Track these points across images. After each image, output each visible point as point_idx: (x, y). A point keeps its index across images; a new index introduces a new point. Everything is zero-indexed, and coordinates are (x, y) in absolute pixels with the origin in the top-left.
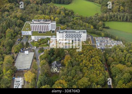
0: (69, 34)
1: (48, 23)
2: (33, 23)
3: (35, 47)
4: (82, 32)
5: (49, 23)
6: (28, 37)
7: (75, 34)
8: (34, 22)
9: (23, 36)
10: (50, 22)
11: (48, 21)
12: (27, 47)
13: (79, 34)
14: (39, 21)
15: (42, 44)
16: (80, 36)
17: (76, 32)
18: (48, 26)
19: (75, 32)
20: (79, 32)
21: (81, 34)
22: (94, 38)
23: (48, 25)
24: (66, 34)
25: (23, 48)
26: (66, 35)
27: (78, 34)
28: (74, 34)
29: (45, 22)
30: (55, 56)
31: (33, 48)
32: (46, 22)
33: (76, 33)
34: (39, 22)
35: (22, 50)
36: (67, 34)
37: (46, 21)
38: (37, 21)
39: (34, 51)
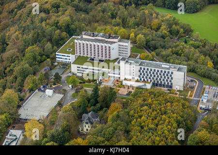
0: (146, 68)
1: (112, 42)
2: (82, 39)
3: (70, 86)
4: (175, 68)
5: (114, 42)
6: (66, 66)
7: (160, 70)
8: (84, 37)
9: (58, 63)
10: (116, 40)
11: (113, 38)
12: (55, 84)
13: (167, 71)
14: (93, 36)
15: (87, 82)
16: (171, 76)
17: (163, 66)
18: (110, 47)
19: (160, 66)
20: (169, 67)
21: (172, 73)
22: (204, 86)
23: (110, 45)
24: (141, 68)
25: (47, 84)
26: (140, 71)
27: (165, 72)
28: (157, 69)
29: (106, 40)
30: (98, 105)
31: (65, 88)
32: (109, 40)
33: (163, 68)
34: (94, 38)
35: (44, 87)
36: (143, 67)
37: (109, 38)
38: (90, 36)
39: (65, 92)
